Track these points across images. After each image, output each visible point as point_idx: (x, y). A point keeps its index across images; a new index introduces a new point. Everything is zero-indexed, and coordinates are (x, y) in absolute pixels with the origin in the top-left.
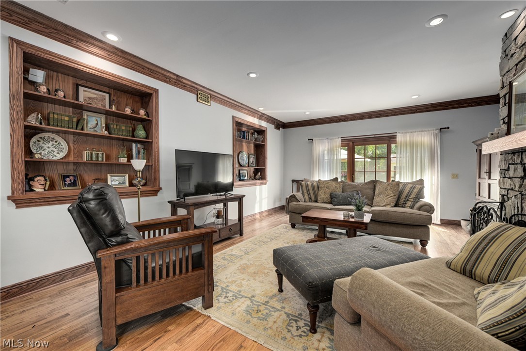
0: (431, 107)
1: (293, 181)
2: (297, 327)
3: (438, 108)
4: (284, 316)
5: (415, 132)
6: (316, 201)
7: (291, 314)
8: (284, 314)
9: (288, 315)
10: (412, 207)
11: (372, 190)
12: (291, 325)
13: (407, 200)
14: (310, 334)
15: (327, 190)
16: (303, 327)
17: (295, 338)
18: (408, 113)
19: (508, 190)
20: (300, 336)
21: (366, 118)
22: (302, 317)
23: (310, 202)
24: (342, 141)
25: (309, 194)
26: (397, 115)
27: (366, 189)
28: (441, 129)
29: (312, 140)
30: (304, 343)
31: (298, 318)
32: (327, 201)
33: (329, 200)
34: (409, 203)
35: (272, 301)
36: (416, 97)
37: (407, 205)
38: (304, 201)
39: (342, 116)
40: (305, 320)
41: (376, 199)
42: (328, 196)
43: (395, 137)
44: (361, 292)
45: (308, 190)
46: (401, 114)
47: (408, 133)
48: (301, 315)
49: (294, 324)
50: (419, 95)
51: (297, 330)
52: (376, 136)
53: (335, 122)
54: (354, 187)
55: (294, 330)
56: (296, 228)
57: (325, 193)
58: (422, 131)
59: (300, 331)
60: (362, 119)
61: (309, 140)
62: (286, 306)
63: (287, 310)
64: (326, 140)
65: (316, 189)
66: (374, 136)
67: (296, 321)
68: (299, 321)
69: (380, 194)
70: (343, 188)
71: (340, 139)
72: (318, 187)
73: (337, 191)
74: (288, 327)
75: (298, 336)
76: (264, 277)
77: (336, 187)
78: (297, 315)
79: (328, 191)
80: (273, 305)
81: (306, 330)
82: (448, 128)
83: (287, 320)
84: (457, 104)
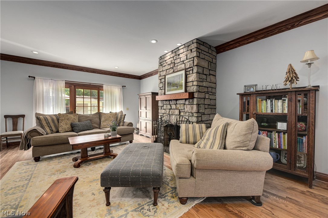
0: (118, 74)
1: (6, 117)
2: (148, 210)
3: (121, 76)
4: (135, 213)
5: (112, 86)
6: (58, 132)
7: (136, 209)
8: (133, 212)
9: (135, 210)
10: (123, 125)
11: (99, 118)
12: (144, 213)
13: (120, 122)
14: (156, 207)
15: (68, 121)
16: (149, 207)
17: (155, 215)
18: (108, 75)
19: (163, 113)
20: (155, 212)
21: (84, 71)
22: (142, 205)
23: (52, 133)
24: (66, 83)
25: (50, 127)
26: (103, 74)
27: (95, 118)
28: (123, 86)
29: (34, 78)
30: (161, 212)
31: (141, 206)
32: (69, 130)
33: (70, 129)
34: (121, 124)
35: (113, 214)
36: (117, 68)
37: (121, 125)
38: (46, 134)
39: (65, 64)
40: (145, 204)
41: (102, 124)
42: (69, 126)
43: (102, 87)
44: (205, 157)
45: (48, 123)
46: (105, 74)
47: (109, 85)
48: (139, 204)
49: (145, 211)
50: (118, 67)
51: (150, 211)
52: (91, 84)
53: (59, 68)
54: (87, 118)
55: (149, 213)
56: (41, 161)
57: (66, 124)
58: (115, 86)
59: (151, 210)
60: (81, 71)
61: (29, 77)
62: (126, 208)
63: (130, 209)
64: (51, 81)
65: (56, 122)
66: (89, 84)
67: (143, 209)
68: (144, 207)
69: (106, 120)
70: (78, 119)
71: (64, 82)
72: (58, 120)
73: (76, 121)
74: (145, 215)
75: (155, 213)
76: (79, 208)
77: (74, 118)
78: (138, 206)
79: (69, 123)
80: (118, 215)
81: (152, 207)
82: (125, 86)
83: (139, 213)
84: (128, 76)
